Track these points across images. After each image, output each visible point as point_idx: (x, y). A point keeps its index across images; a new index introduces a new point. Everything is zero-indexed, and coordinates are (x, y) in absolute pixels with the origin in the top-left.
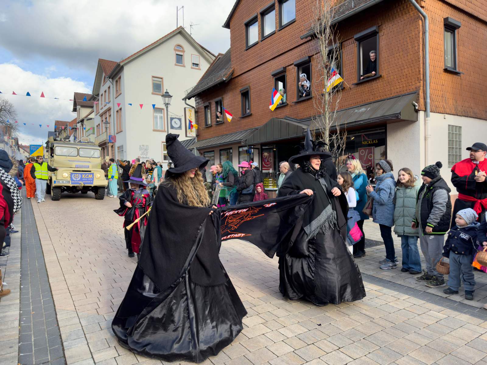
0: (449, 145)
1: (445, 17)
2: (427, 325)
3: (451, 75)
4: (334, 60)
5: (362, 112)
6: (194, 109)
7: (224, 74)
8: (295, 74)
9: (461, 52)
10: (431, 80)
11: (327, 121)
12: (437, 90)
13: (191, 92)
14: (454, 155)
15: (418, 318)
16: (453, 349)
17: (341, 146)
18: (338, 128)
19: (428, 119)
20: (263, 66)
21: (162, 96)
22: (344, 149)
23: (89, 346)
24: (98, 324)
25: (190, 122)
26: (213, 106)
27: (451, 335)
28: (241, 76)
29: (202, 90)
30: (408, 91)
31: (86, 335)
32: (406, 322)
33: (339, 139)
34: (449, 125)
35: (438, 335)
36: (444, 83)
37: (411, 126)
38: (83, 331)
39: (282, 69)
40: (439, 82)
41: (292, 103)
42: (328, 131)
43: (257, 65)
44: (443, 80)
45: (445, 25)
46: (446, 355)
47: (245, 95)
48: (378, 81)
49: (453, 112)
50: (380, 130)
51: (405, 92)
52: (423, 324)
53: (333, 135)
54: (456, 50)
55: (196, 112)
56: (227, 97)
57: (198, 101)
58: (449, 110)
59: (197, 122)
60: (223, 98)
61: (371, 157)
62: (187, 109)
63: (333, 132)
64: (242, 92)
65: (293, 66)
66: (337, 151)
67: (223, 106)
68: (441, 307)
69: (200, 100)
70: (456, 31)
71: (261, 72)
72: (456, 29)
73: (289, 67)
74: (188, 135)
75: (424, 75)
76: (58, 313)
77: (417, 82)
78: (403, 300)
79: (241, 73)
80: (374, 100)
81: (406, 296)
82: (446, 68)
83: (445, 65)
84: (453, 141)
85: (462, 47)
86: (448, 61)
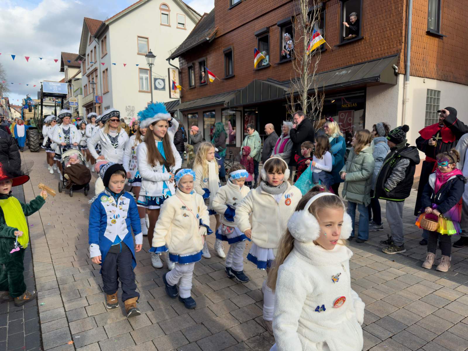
0: (427, 109)
2: (385, 281)
3: (433, 37)
4: (314, 20)
5: (343, 75)
6: (177, 70)
7: (207, 33)
8: (278, 35)
9: (445, 14)
10: (413, 43)
11: (306, 83)
12: (418, 54)
13: (175, 52)
14: (431, 119)
15: (378, 274)
16: (407, 303)
17: (318, 108)
18: (316, 91)
19: (408, 82)
20: (247, 26)
21: (146, 56)
22: (321, 111)
23: (61, 296)
24: (72, 276)
25: (174, 83)
26: (197, 66)
27: (407, 290)
28: (224, 36)
29: (186, 51)
30: (390, 54)
31: (60, 286)
32: (366, 278)
33: (316, 102)
34: (428, 90)
35: (394, 290)
36: (425, 46)
37: (390, 89)
38: (58, 282)
39: (265, 29)
40: (421, 45)
41: (275, 64)
42: (306, 93)
43: (241, 25)
44: (425, 43)
46: (399, 309)
47: (228, 55)
48: (360, 43)
49: (434, 76)
50: (360, 93)
51: (387, 54)
52: (382, 280)
53: (311, 97)
54: (441, 11)
55: (180, 73)
56: (211, 58)
57: (182, 62)
58: (429, 74)
59: (181, 83)
60: (206, 58)
61: (350, 120)
62: (171, 71)
63: (311, 93)
64: (226, 52)
65: (276, 26)
66: (314, 114)
67: (207, 67)
68: (401, 265)
69: (183, 61)
71: (245, 31)
73: (273, 27)
74: (172, 96)
75: (406, 37)
76: (35, 265)
77: (398, 44)
78: (367, 257)
79: (224, 33)
80: (355, 63)
81: (369, 254)
82: (429, 30)
83: (428, 28)
84: (431, 105)
85: (446, 9)
86: (431, 24)
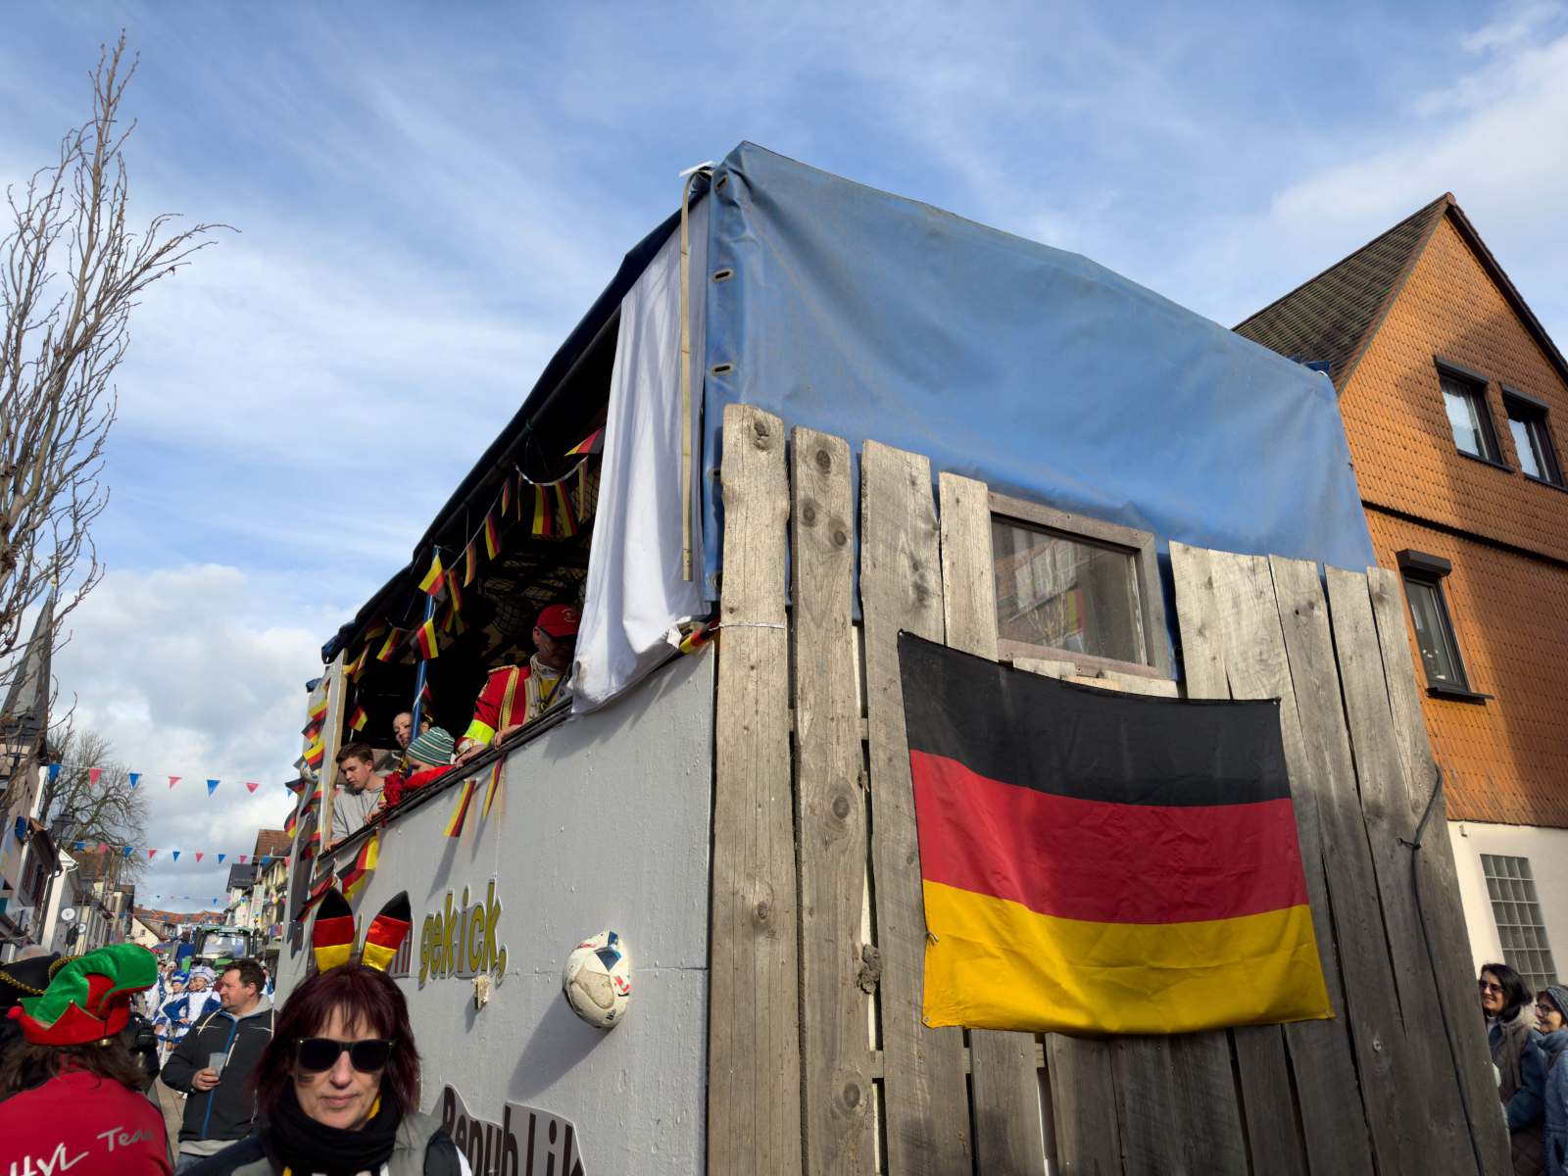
0: (1498, 918)
1: (1399, 550)
3: (1453, 703)
9: (1470, 636)
14: (1523, 952)
34: (1484, 857)
36: (1435, 728)
44: (1432, 720)
45: (1402, 569)
49: (1488, 813)
54: (1455, 630)
58: (1471, 810)
70: (1444, 582)
72: (1440, 577)
82: (1434, 685)
83: (1429, 680)
84: (1509, 906)
85: (1470, 624)
86: (1436, 667)
